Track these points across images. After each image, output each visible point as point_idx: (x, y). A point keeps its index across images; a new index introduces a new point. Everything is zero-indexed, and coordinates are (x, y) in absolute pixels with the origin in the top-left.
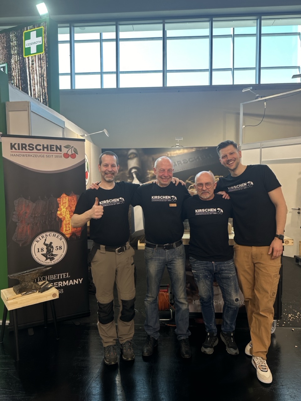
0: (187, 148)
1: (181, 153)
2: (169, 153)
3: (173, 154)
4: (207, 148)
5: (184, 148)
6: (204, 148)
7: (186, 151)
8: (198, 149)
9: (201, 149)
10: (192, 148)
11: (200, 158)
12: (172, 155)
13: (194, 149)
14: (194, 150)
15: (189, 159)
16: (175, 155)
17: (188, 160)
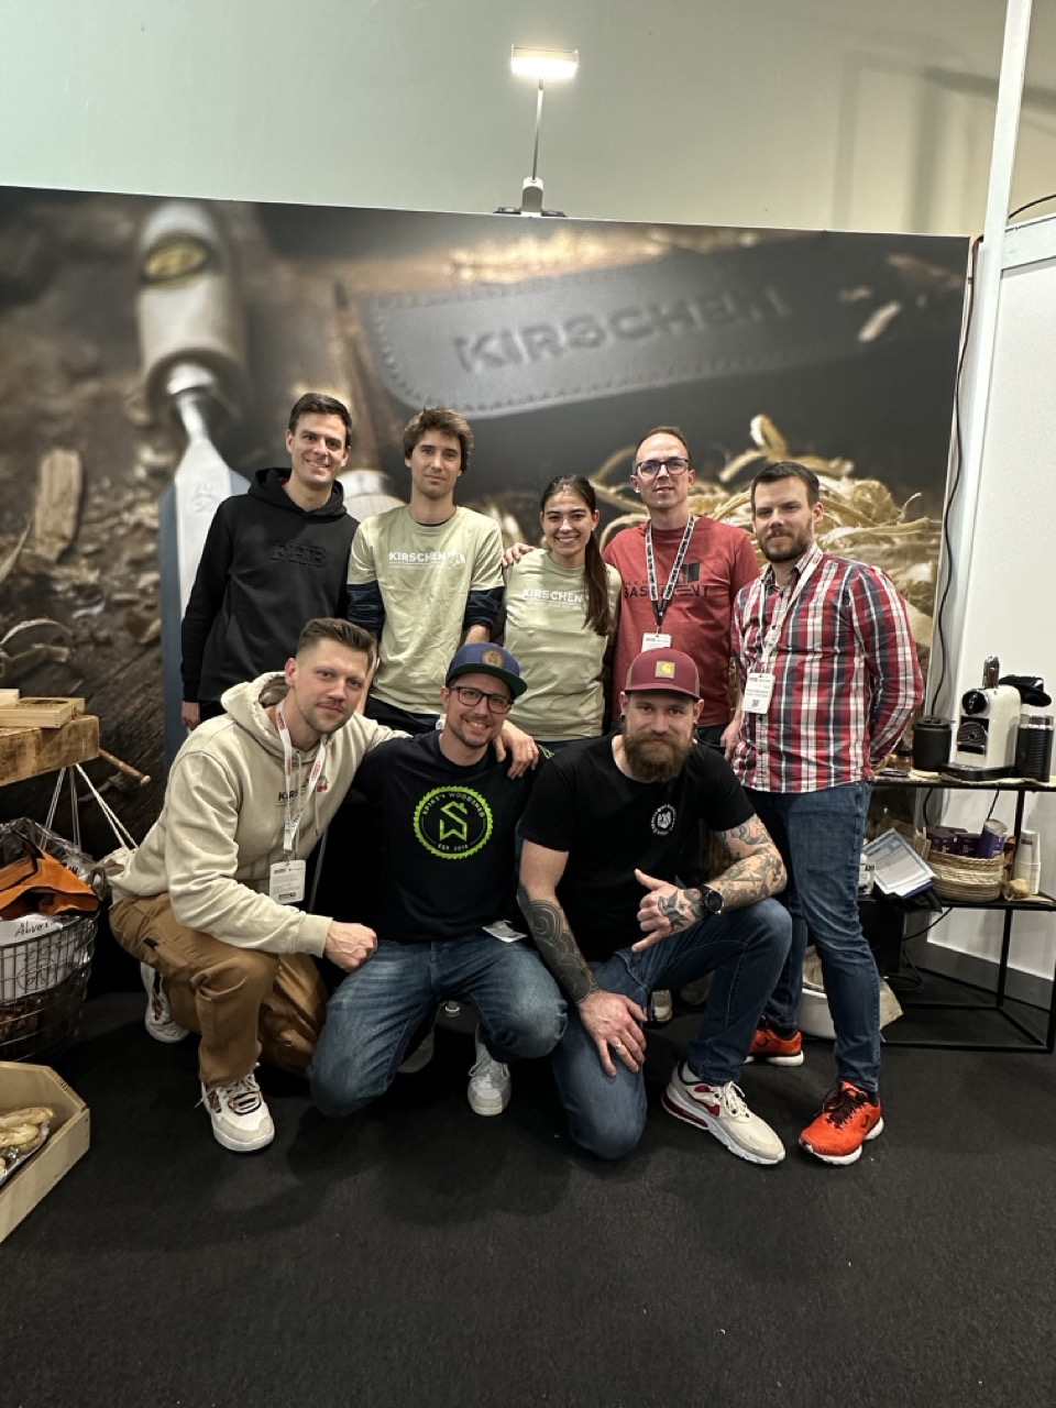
0: (602, 228)
1: (557, 263)
2: (462, 256)
3: (498, 268)
4: (748, 240)
5: (580, 228)
6: (726, 240)
7: (593, 251)
8: (685, 242)
9: (706, 245)
10: (640, 230)
11: (694, 311)
12: (489, 275)
13: (657, 236)
14: (652, 249)
15: (615, 320)
16: (508, 278)
17: (603, 322)
